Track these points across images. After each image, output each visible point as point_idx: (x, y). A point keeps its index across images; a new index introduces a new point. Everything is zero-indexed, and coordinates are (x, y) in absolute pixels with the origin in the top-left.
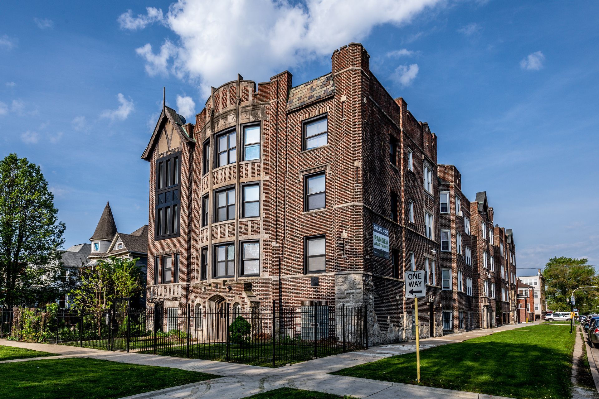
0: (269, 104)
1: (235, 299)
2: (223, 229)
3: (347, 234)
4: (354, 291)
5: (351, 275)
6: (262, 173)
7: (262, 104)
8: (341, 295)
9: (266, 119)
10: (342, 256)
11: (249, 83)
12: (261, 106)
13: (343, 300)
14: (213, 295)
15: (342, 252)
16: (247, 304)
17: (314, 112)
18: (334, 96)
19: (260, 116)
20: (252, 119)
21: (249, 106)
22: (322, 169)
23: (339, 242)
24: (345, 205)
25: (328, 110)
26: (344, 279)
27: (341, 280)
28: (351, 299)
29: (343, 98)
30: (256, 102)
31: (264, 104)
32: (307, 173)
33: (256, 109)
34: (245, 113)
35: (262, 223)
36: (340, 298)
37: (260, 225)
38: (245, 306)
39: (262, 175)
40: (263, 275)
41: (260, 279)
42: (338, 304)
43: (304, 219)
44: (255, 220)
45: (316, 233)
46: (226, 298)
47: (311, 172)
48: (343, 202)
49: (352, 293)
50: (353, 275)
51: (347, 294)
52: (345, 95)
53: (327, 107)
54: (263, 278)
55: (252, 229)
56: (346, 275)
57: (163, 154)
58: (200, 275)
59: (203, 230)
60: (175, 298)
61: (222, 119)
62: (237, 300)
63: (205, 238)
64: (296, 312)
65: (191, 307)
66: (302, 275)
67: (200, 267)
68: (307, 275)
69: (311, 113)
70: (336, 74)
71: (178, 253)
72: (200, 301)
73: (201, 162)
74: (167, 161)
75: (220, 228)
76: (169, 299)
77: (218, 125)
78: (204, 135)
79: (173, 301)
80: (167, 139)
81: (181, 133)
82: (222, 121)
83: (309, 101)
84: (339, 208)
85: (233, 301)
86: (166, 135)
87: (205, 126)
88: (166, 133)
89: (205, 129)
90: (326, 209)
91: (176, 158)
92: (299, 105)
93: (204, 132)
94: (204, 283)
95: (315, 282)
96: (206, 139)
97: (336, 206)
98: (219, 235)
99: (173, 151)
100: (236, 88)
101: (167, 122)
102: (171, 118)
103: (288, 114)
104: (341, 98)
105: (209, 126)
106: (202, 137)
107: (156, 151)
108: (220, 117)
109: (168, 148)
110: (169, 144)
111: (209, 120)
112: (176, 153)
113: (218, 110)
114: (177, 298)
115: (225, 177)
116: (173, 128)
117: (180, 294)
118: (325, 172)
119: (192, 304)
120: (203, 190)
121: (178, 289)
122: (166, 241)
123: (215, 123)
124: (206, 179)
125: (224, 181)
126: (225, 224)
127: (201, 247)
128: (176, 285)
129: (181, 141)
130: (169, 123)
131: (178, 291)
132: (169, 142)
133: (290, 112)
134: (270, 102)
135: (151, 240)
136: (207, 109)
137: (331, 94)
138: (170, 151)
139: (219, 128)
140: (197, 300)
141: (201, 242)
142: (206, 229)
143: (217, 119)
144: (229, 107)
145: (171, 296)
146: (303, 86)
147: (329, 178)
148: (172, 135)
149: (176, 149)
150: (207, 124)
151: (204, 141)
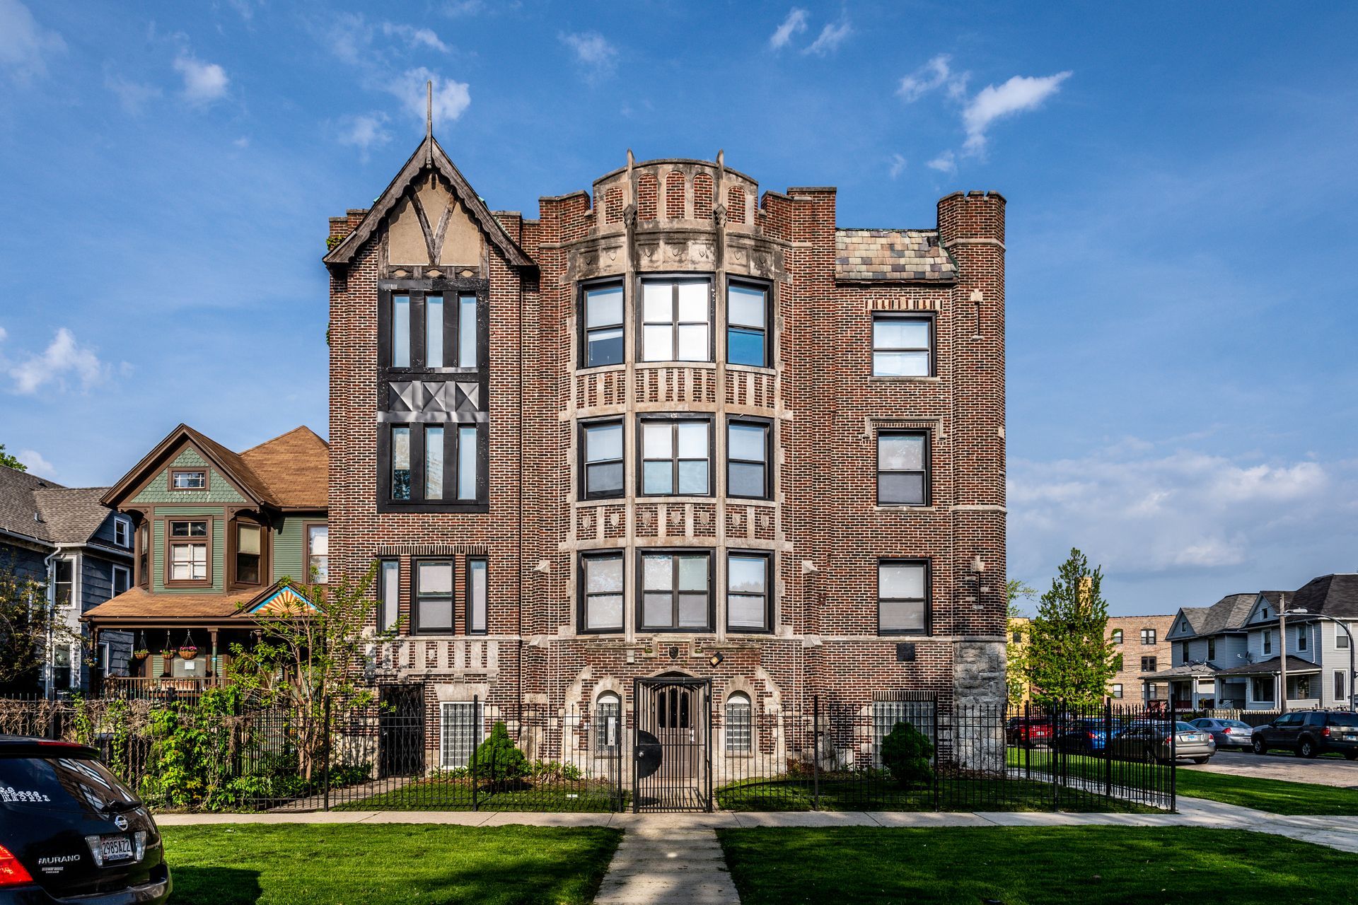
0: (791, 248)
1: (733, 682)
3: (983, 564)
4: (997, 674)
5: (993, 644)
6: (779, 403)
7: (778, 244)
8: (972, 681)
9: (786, 280)
10: (975, 607)
11: (748, 183)
12: (775, 246)
13: (975, 691)
14: (661, 671)
15: (973, 599)
16: (771, 696)
17: (906, 301)
18: (957, 284)
19: (773, 268)
20: (755, 272)
21: (748, 237)
22: (925, 425)
23: (967, 578)
24: (980, 507)
25: (938, 308)
26: (978, 651)
27: (971, 652)
28: (994, 689)
29: (976, 296)
30: (762, 232)
31: (781, 245)
32: (886, 425)
33: (762, 249)
34: (735, 249)
35: (778, 515)
36: (970, 688)
37: (776, 520)
38: (766, 700)
39: (777, 407)
40: (783, 633)
41: (775, 641)
42: (963, 698)
43: (879, 522)
44: (764, 507)
45: (910, 554)
47: (897, 425)
48: (976, 502)
49: (993, 678)
50: (996, 644)
51: (985, 679)
52: (980, 291)
53: (937, 301)
54: (782, 638)
55: (758, 525)
56: (983, 644)
57: (409, 270)
58: (573, 620)
59: (590, 507)
60: (474, 675)
61: (666, 243)
62: (741, 685)
63: (601, 528)
64: (858, 714)
65: (580, 699)
66: (875, 638)
67: (571, 599)
68: (887, 638)
69: (896, 302)
70: (960, 241)
71: (479, 555)
72: (613, 684)
73: (569, 330)
74: (427, 294)
75: (665, 512)
76: (448, 678)
77: (651, 255)
78: (580, 261)
79: (462, 682)
80: (426, 229)
81: (500, 234)
82: (669, 248)
83: (897, 275)
84: (967, 512)
85: (728, 688)
86: (419, 217)
87: (593, 240)
88: (419, 211)
89: (592, 249)
90: (933, 509)
91: (463, 293)
92: (870, 275)
93: (581, 254)
94: (604, 640)
95: (907, 654)
96: (596, 274)
97: (960, 507)
98: (662, 529)
99: (451, 270)
100: (714, 181)
101: (426, 183)
102: (459, 180)
103: (838, 286)
104: (972, 294)
105: (613, 245)
106: (572, 264)
107: (376, 253)
108: (662, 236)
109: (432, 257)
110: (434, 248)
111: (613, 231)
112: (464, 279)
113: (653, 216)
114: (479, 675)
115: (681, 391)
116: (451, 206)
117: (493, 666)
118: (928, 432)
119: (586, 692)
120: (586, 404)
121: (485, 651)
122: (429, 518)
123: (639, 245)
124: (601, 380)
125: (679, 400)
126: (683, 504)
127: (581, 549)
128: (477, 640)
129: (485, 252)
130: (434, 188)
131: (485, 657)
132: (433, 241)
133: (844, 284)
134: (794, 244)
135: (360, 509)
136: (601, 198)
137: (951, 279)
138: (438, 268)
139: (658, 264)
140: (601, 682)
141: (578, 537)
142: (606, 506)
143: (648, 237)
144: (690, 220)
145: (455, 669)
146: (866, 234)
147: (938, 447)
148: (445, 224)
149: (465, 269)
150: (603, 238)
151: (583, 278)
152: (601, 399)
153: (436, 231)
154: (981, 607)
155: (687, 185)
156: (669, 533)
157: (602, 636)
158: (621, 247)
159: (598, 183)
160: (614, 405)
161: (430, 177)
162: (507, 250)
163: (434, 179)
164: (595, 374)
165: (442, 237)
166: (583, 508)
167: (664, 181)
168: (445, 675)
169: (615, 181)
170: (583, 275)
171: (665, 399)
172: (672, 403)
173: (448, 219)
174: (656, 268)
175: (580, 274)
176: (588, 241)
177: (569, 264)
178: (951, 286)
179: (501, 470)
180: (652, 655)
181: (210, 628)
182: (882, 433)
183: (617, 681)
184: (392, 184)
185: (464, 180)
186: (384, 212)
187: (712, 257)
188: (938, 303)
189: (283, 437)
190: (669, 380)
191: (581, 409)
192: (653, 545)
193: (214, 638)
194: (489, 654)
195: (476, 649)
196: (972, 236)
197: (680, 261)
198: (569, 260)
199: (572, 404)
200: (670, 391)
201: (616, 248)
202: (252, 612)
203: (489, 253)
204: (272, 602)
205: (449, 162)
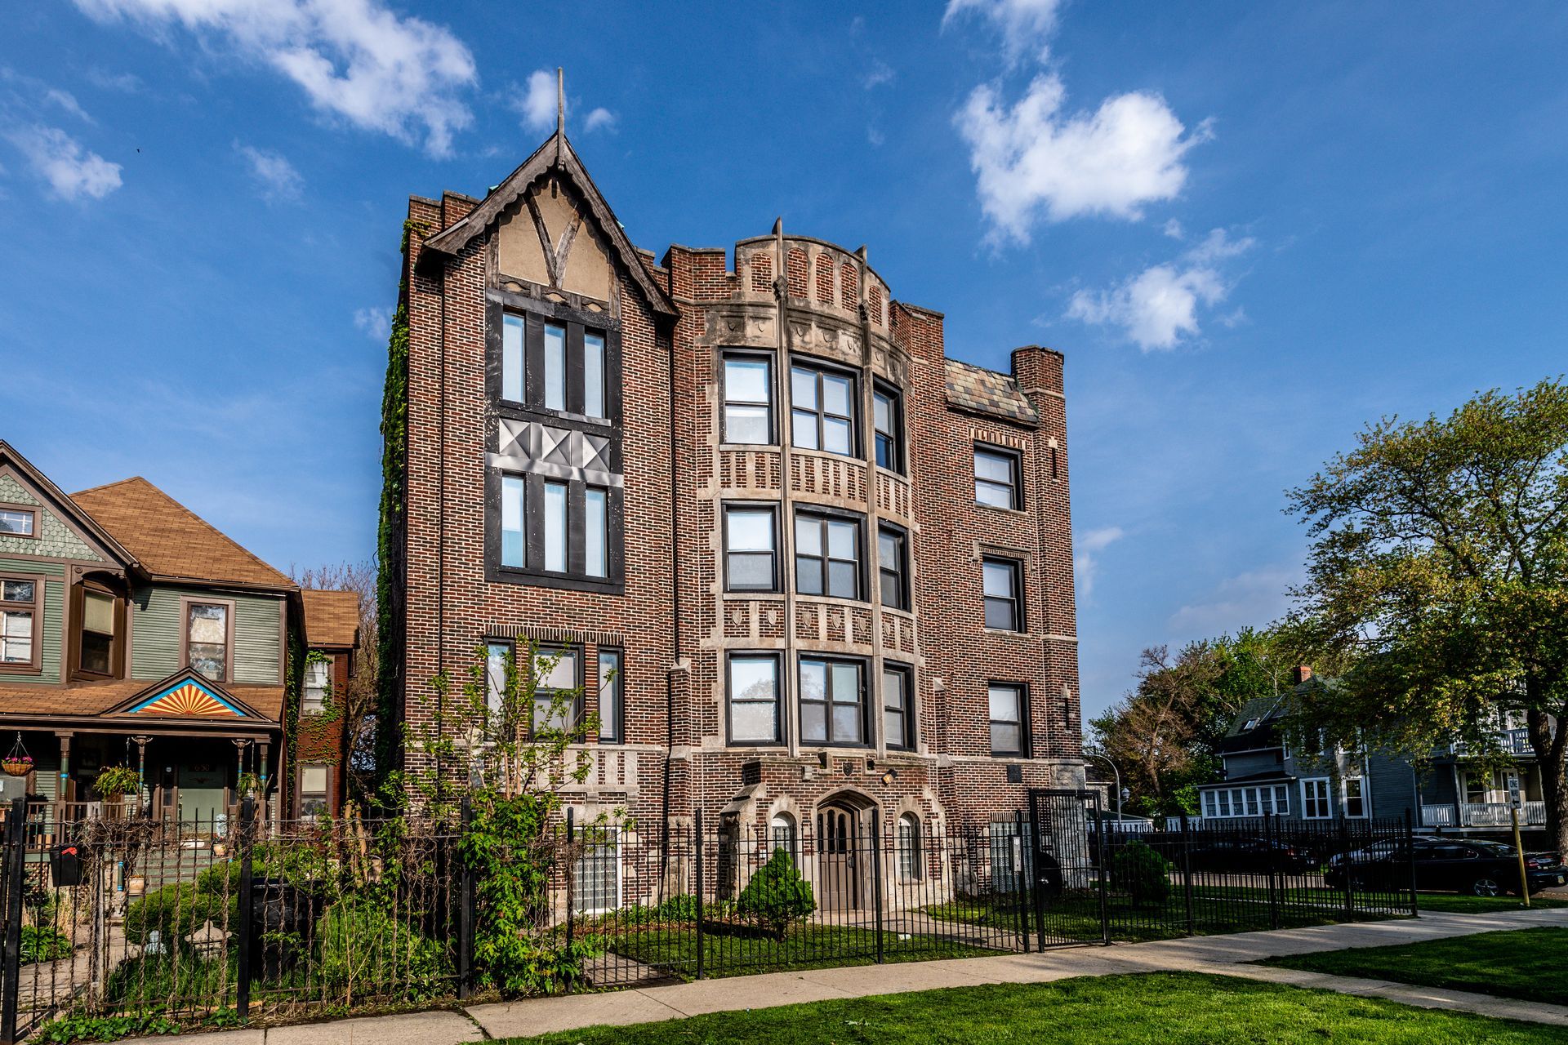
0: (912, 362)
1: (903, 802)
2: (836, 618)
3: (1068, 691)
5: (1080, 767)
6: (911, 514)
9: (911, 393)
10: (1066, 732)
11: (883, 286)
12: (903, 356)
14: (835, 789)
15: (1064, 723)
16: (937, 818)
17: (1000, 436)
18: (1037, 428)
19: (902, 377)
20: (889, 377)
21: (885, 341)
22: (1019, 555)
23: (1059, 704)
24: (1065, 638)
25: (1024, 448)
26: (1071, 773)
27: (1065, 774)
29: (1053, 442)
30: (894, 339)
31: (906, 356)
32: (990, 551)
33: (895, 356)
34: (878, 351)
35: (915, 628)
37: (914, 633)
38: (934, 821)
39: (910, 517)
40: (922, 751)
43: (988, 645)
44: (906, 618)
45: (1013, 678)
46: (878, 800)
47: (998, 552)
48: (1063, 632)
52: (1055, 438)
54: (922, 757)
55: (902, 636)
56: (1074, 767)
57: (525, 287)
58: (722, 729)
59: (741, 601)
60: (610, 794)
61: (818, 326)
62: (910, 805)
63: (755, 625)
64: (980, 835)
65: (754, 822)
66: (990, 759)
67: (719, 705)
68: (999, 760)
69: (993, 436)
70: (1039, 389)
71: (612, 646)
72: (789, 805)
73: (710, 398)
74: (548, 320)
75: (826, 614)
76: (580, 797)
77: (804, 335)
78: (721, 325)
79: (596, 802)
80: (546, 243)
81: (641, 270)
82: (820, 331)
83: (994, 409)
84: (1055, 641)
85: (898, 808)
86: (537, 226)
87: (739, 305)
88: (536, 218)
89: (737, 315)
90: (1028, 636)
91: (590, 330)
92: (974, 404)
93: (722, 317)
94: (763, 753)
95: (1014, 774)
96: (742, 343)
97: (1050, 636)
98: (823, 632)
99: (576, 299)
100: (858, 275)
101: (545, 188)
102: (595, 196)
103: (949, 409)
104: (1050, 441)
105: (762, 315)
106: (711, 326)
107: (483, 254)
108: (814, 318)
109: (554, 279)
110: (555, 267)
111: (761, 300)
112: (591, 314)
113: (803, 295)
114: (615, 794)
115: (837, 485)
116: (576, 224)
117: (632, 783)
118: (1020, 563)
119: (761, 815)
120: (733, 484)
121: (621, 764)
122: (553, 595)
123: (791, 321)
124: (751, 459)
125: (835, 495)
126: (843, 606)
127: (730, 647)
128: (613, 750)
129: (615, 289)
130: (554, 196)
131: (621, 772)
132: (554, 259)
133: (955, 409)
134: (914, 359)
135: (462, 574)
136: (747, 262)
137: (1035, 423)
138: (560, 293)
139: (811, 346)
140: (777, 802)
141: (726, 634)
142: (761, 601)
143: (800, 315)
144: (838, 309)
145: (586, 786)
146: (961, 366)
147: (1032, 578)
148: (569, 243)
149: (593, 302)
150: (751, 305)
151: (725, 344)
152: (751, 481)
153: (558, 247)
154: (1070, 732)
155: (836, 272)
156: (830, 638)
157: (760, 749)
158: (770, 319)
159: (743, 245)
160: (767, 489)
161: (550, 182)
162: (649, 292)
163: (554, 186)
164: (744, 452)
165: (564, 257)
166: (731, 601)
167: (814, 261)
168: (573, 793)
169: (763, 247)
170: (726, 341)
171: (821, 491)
172: (829, 497)
173: (571, 238)
174: (809, 349)
175: (722, 339)
176: (731, 305)
177: (707, 325)
178: (1033, 429)
179: (638, 547)
180: (827, 771)
181: (59, 732)
182: (987, 559)
183: (792, 801)
184: (514, 175)
185: (600, 197)
186: (502, 206)
187: (858, 352)
188: (1023, 442)
189: (113, 486)
190: (825, 471)
191: (726, 489)
192: (814, 649)
193: (65, 745)
194: (627, 768)
195: (612, 761)
196: (1048, 388)
197: (831, 348)
198: (708, 321)
199: (715, 481)
200: (826, 483)
201: (765, 319)
202: (132, 711)
203: (621, 291)
204: (165, 699)
205: (584, 171)
